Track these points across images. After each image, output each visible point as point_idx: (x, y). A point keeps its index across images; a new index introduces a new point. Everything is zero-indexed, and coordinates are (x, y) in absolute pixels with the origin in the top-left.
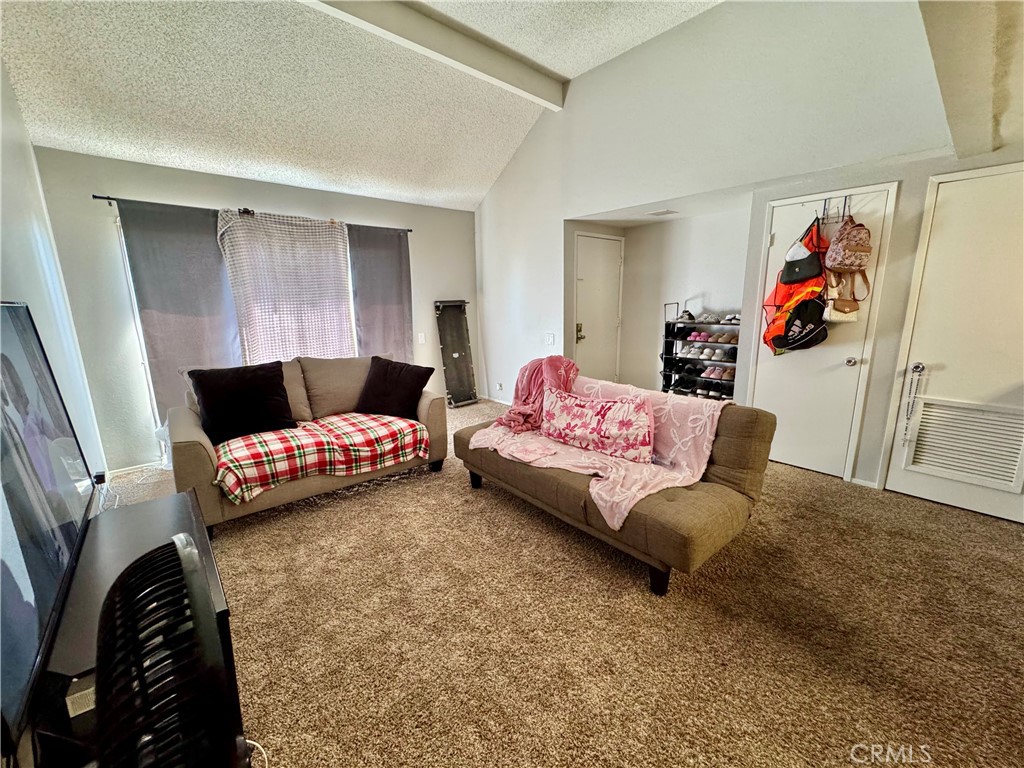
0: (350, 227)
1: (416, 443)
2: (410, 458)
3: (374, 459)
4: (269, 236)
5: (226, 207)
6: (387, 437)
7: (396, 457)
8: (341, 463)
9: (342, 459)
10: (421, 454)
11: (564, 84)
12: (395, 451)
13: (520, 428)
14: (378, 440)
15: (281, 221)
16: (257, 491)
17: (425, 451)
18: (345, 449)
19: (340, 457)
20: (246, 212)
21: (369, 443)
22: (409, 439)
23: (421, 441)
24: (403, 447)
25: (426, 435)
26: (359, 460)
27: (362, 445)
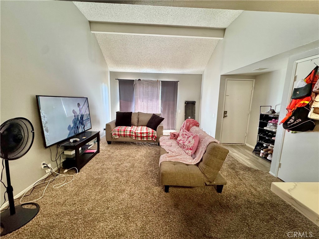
0: (162, 81)
1: (152, 136)
2: (150, 139)
3: (141, 137)
4: (143, 84)
5: (135, 79)
6: (145, 133)
7: (147, 138)
8: (134, 136)
9: (134, 135)
10: (153, 139)
11: (224, 30)
12: (147, 136)
13: (172, 138)
14: (143, 133)
15: (146, 81)
16: (118, 137)
17: (155, 139)
18: (135, 133)
19: (134, 134)
20: (139, 80)
21: (141, 133)
22: (151, 135)
23: (154, 136)
24: (149, 136)
25: (156, 135)
26: (138, 136)
27: (139, 133)
